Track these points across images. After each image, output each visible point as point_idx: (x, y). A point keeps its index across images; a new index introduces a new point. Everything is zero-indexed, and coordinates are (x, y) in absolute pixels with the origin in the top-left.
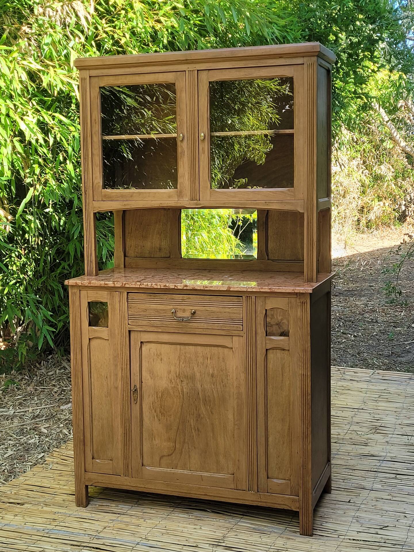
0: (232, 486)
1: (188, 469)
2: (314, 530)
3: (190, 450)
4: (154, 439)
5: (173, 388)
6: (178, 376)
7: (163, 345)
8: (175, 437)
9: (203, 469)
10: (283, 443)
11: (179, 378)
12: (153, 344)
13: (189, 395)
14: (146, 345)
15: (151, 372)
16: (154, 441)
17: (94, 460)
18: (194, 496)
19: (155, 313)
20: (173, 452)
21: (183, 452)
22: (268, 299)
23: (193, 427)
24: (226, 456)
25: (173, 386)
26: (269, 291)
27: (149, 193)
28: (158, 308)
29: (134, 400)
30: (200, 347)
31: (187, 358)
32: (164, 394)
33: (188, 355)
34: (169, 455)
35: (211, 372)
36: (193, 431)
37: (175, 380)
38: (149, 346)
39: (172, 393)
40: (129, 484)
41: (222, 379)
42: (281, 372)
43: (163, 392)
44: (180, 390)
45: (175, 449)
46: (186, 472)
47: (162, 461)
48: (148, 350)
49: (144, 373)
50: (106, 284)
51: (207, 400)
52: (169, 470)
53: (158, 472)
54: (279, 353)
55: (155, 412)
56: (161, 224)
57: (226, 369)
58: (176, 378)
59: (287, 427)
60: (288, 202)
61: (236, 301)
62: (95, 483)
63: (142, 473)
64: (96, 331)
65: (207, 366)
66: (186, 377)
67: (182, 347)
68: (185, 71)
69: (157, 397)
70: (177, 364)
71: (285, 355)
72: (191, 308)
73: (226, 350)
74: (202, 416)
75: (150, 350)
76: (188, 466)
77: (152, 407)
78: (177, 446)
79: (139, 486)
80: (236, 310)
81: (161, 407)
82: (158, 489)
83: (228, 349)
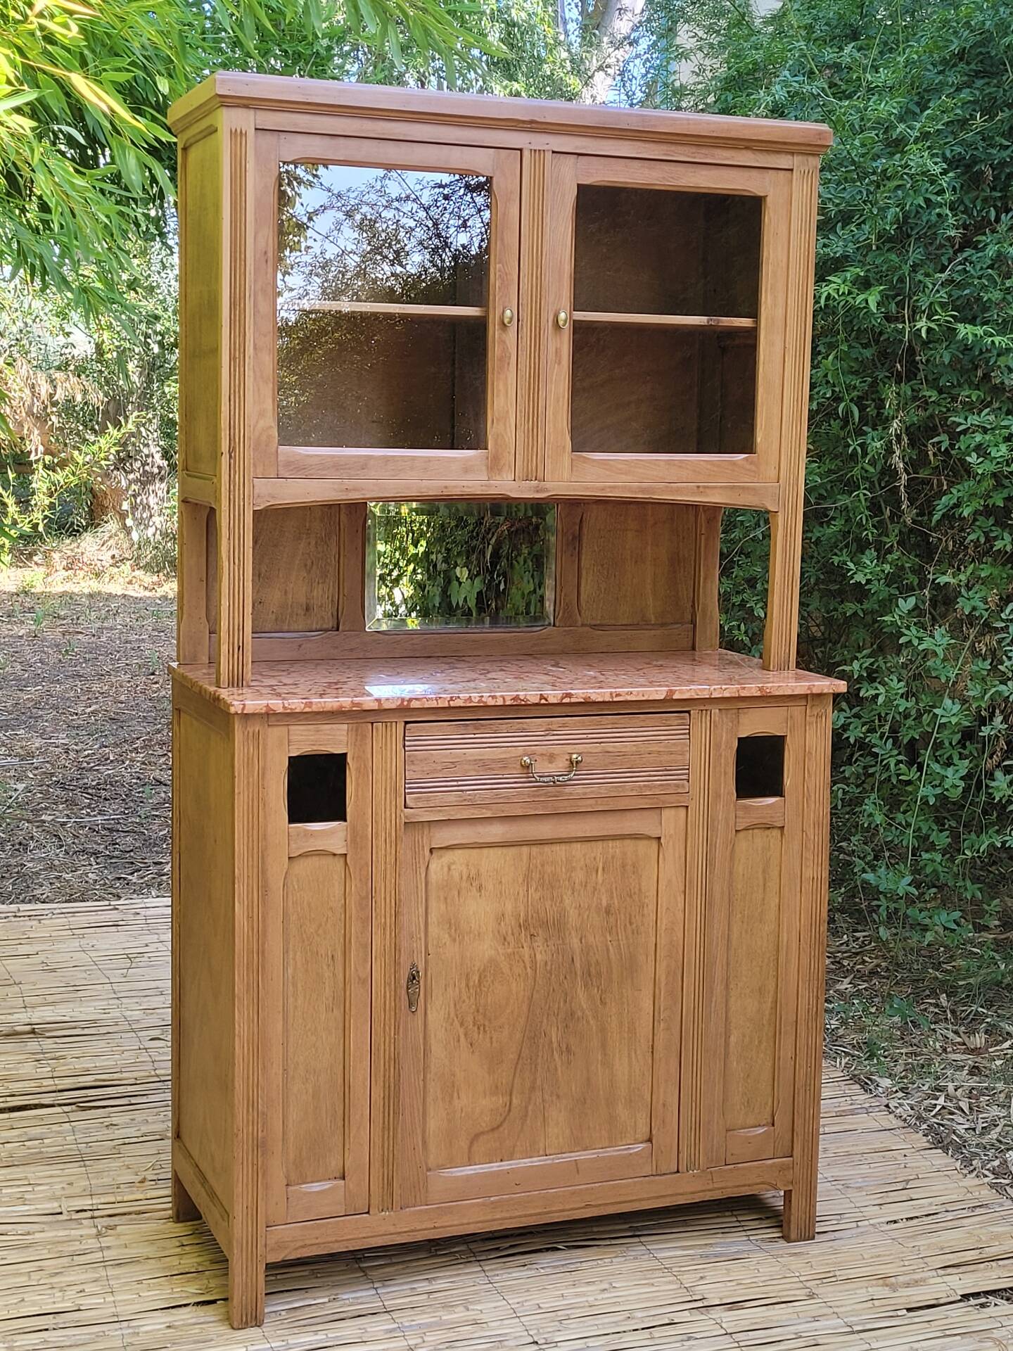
0: (647, 1170)
1: (541, 1153)
2: (817, 1224)
3: (547, 1105)
4: (456, 1095)
5: (509, 956)
6: (524, 926)
7: (485, 851)
8: (511, 1078)
9: (578, 1143)
10: (760, 1042)
11: (526, 929)
12: (460, 852)
13: (548, 968)
14: (441, 857)
15: (453, 925)
16: (456, 1101)
17: (291, 1188)
18: (558, 1217)
19: (478, 771)
20: (505, 1119)
21: (530, 1113)
22: (745, 713)
23: (555, 1045)
24: (631, 1101)
25: (510, 951)
26: (758, 694)
27: (414, 458)
28: (486, 757)
29: (410, 1005)
30: (579, 845)
31: (546, 876)
32: (485, 976)
33: (549, 869)
34: (493, 1130)
35: (604, 903)
36: (556, 1055)
37: (517, 934)
38: (449, 856)
39: (506, 970)
40: (392, 1229)
41: (630, 915)
42: (761, 883)
43: (484, 970)
44: (527, 958)
45: (510, 1110)
46: (536, 1161)
47: (475, 1148)
48: (446, 869)
49: (433, 930)
50: (358, 704)
51: (593, 970)
52: (495, 1166)
53: (468, 1178)
54: (759, 837)
55: (462, 1024)
56: (313, 542)
57: (640, 890)
58: (516, 930)
59: (769, 1005)
60: (748, 488)
61: (676, 722)
62: (296, 1249)
63: (427, 1191)
64: (312, 834)
65: (595, 889)
66: (544, 924)
67: (535, 849)
68: (521, 150)
69: (467, 985)
70: (521, 894)
71: (772, 841)
72: (569, 749)
73: (642, 845)
74: (580, 1014)
75: (449, 869)
76: (542, 1145)
77: (452, 1015)
78: (514, 1101)
79: (418, 1228)
80: (674, 744)
81: (478, 1011)
82: (468, 1224)
83: (645, 842)
